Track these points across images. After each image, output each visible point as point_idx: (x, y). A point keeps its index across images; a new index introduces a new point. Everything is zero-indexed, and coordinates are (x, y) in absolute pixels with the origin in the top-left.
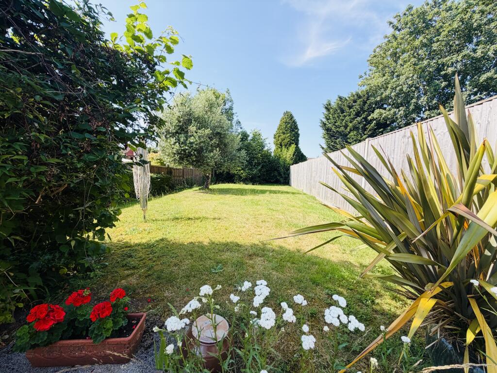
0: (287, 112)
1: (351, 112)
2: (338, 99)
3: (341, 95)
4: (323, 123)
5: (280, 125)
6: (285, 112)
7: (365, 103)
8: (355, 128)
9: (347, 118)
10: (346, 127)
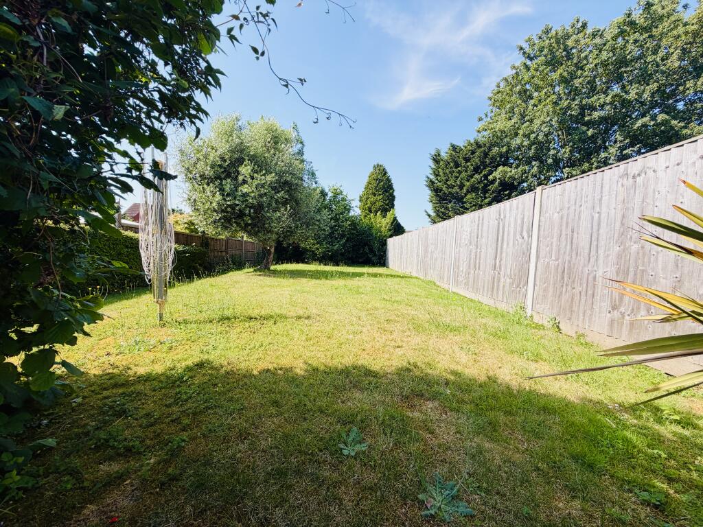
0: (378, 165)
1: (468, 167)
2: (451, 148)
3: (454, 143)
4: (431, 181)
5: (369, 183)
6: (376, 164)
7: (486, 154)
8: (473, 189)
9: (464, 174)
10: (462, 186)
